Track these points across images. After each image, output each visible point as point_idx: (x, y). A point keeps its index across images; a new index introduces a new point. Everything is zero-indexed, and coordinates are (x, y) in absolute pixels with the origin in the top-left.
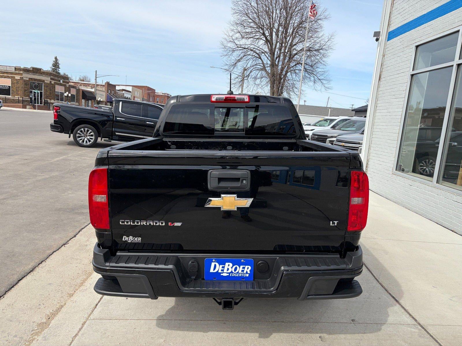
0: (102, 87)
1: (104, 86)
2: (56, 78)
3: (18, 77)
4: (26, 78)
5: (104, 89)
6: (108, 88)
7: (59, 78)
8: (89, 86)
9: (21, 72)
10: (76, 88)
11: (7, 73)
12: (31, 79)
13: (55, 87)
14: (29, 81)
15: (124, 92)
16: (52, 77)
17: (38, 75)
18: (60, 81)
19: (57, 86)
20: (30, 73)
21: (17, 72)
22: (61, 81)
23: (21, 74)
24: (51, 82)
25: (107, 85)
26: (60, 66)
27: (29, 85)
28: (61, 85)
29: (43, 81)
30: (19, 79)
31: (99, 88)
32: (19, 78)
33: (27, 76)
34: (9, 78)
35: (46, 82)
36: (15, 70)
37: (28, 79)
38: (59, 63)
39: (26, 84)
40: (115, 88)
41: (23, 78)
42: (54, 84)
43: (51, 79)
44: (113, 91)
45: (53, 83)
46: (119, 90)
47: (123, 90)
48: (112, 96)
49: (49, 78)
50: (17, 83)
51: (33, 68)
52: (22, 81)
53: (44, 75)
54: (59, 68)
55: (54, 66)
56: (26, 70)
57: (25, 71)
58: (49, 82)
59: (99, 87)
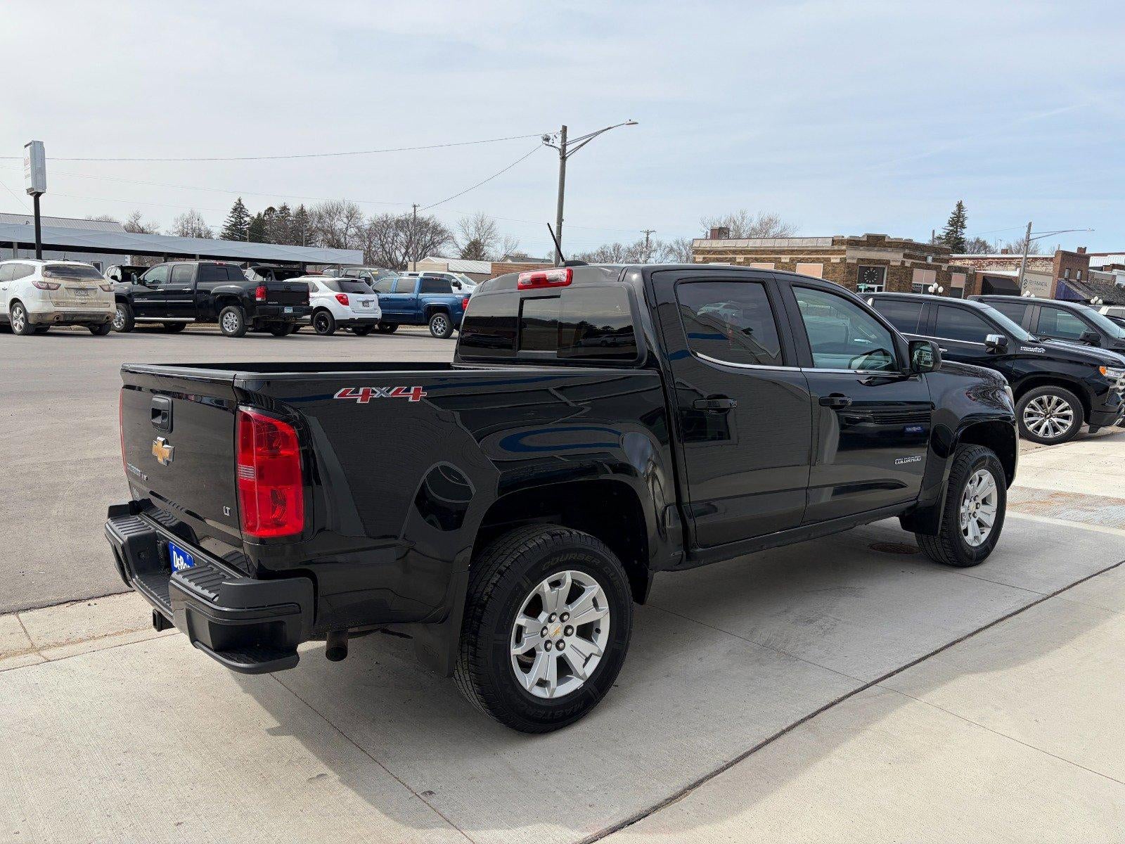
0: (1045, 262)
1: (1051, 259)
2: (918, 253)
3: (835, 259)
4: (853, 258)
5: (1050, 268)
6: (1061, 265)
7: (924, 251)
8: (1010, 263)
9: (844, 247)
10: (967, 273)
11: (817, 252)
12: (862, 260)
13: (911, 274)
14: (857, 264)
15: (1115, 272)
16: (907, 251)
17: (877, 251)
18: (925, 259)
19: (916, 272)
20: (861, 248)
21: (836, 248)
22: (930, 259)
23: (843, 252)
24: (903, 263)
25: (1059, 257)
26: (966, 223)
27: (856, 273)
28: (928, 267)
29: (887, 262)
30: (837, 263)
31: (1038, 267)
32: (838, 261)
33: (853, 255)
34: (820, 262)
35: (892, 263)
36: (833, 245)
37: (855, 261)
38: (966, 216)
39: (850, 273)
40: (1088, 263)
41: (845, 259)
42: (911, 268)
43: (905, 256)
44: (1079, 273)
45: (907, 265)
46: (1101, 269)
47: (1114, 266)
48: (1075, 286)
49: (902, 255)
50: (834, 271)
51: (869, 236)
52: (842, 267)
53: (890, 249)
54: (963, 227)
55: (952, 225)
56: (854, 243)
57: (851, 244)
58: (899, 264)
59: (1038, 263)
